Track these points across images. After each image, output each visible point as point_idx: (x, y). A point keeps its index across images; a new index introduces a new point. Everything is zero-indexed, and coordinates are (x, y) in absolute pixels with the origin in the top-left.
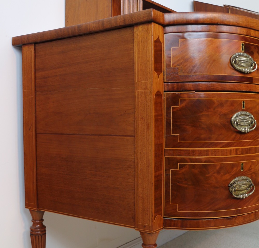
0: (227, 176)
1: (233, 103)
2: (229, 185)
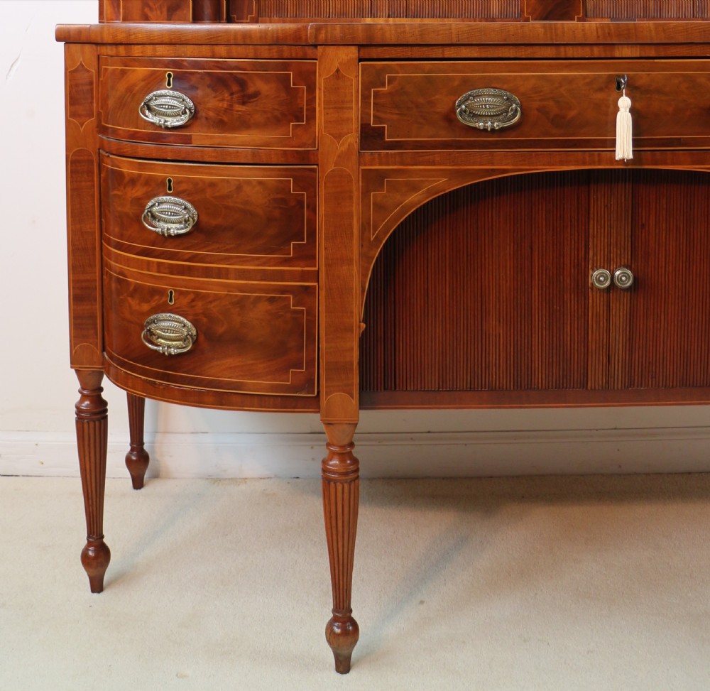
0: (146, 307)
1: (148, 181)
2: (145, 323)
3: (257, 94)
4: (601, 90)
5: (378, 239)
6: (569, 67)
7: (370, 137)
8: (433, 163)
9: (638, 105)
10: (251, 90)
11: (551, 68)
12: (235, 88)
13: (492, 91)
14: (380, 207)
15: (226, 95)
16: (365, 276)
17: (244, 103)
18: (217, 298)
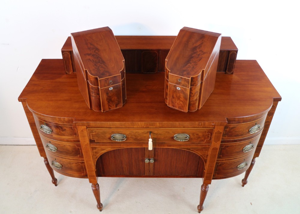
3: (65, 130)
4: (146, 134)
5: (97, 158)
6: (138, 130)
7: (92, 141)
8: (107, 146)
9: (155, 137)
10: (64, 129)
11: (133, 130)
12: (60, 128)
13: (119, 134)
14: (96, 153)
15: (58, 129)
16: (95, 163)
17: (63, 131)
18: (65, 162)
